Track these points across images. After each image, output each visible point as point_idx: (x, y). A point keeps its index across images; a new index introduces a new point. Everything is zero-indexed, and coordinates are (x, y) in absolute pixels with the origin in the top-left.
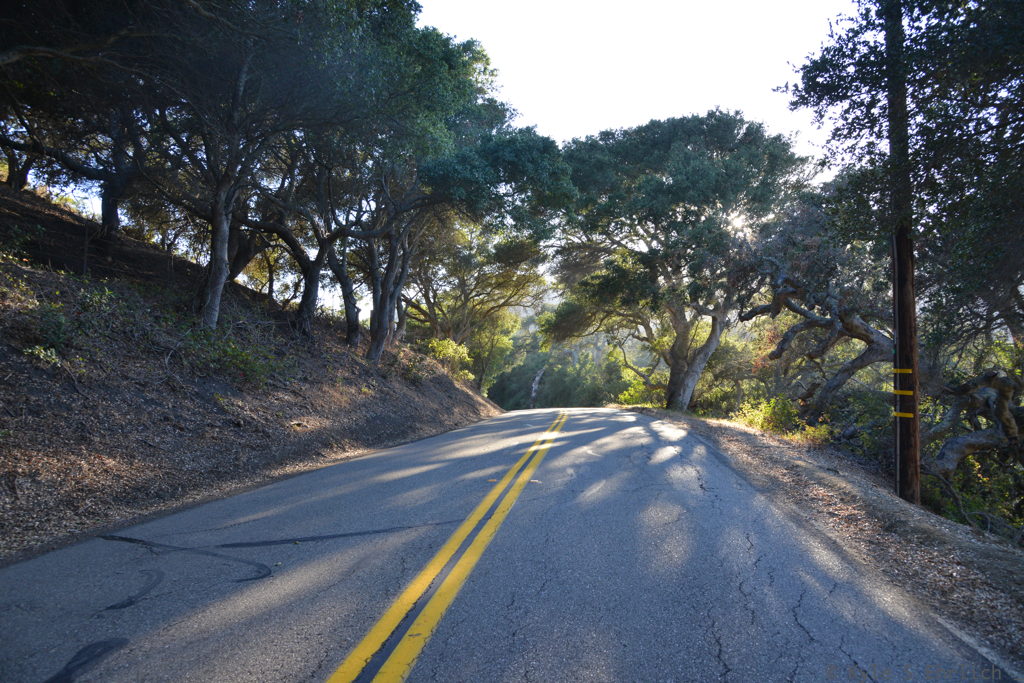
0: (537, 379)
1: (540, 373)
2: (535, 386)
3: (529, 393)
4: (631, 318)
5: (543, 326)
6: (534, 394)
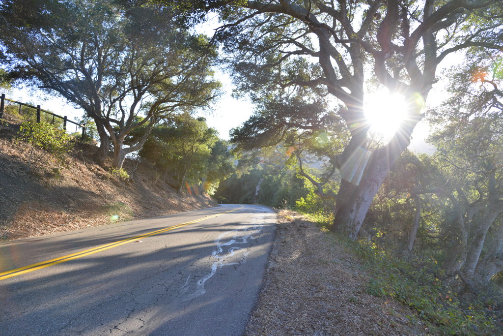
0: (260, 184)
1: (262, 180)
2: (258, 188)
3: (255, 193)
6: (257, 194)
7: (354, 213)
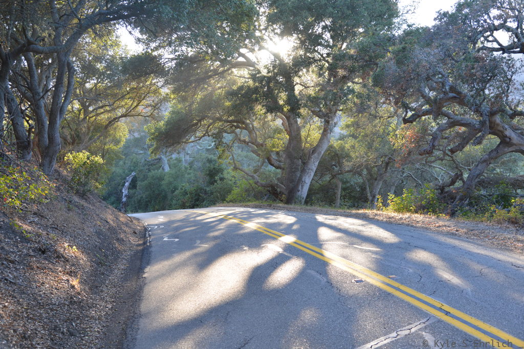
0: (127, 184)
1: (129, 179)
2: (125, 192)
4: (235, 124)
5: (153, 134)
6: (124, 199)
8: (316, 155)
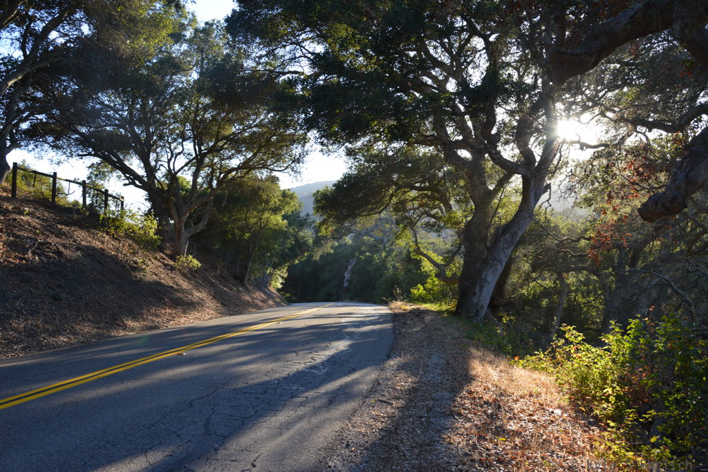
0: (350, 268)
1: (354, 261)
2: (347, 275)
6: (346, 284)
7: (477, 297)
8: (507, 236)
